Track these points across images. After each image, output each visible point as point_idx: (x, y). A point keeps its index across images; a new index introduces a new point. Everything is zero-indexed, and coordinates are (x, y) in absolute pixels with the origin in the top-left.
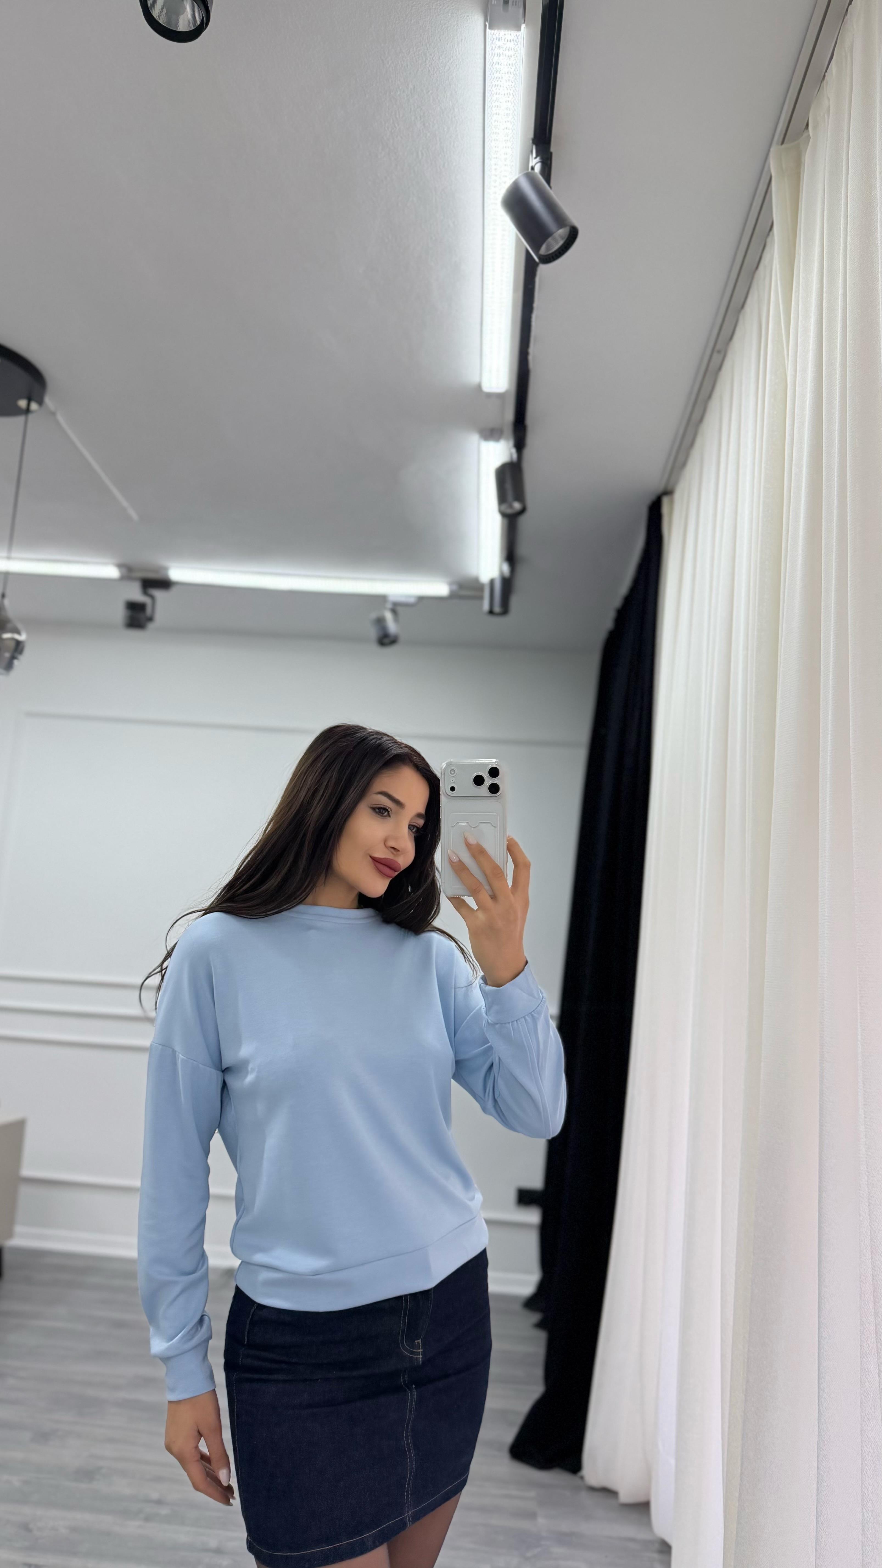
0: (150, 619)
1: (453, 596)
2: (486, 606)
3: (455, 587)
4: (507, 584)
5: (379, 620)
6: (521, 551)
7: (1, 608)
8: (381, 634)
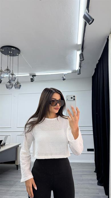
0: (34, 80)
2: (77, 73)
3: (72, 71)
5: (63, 77)
6: (81, 65)
7: (18, 81)
8: (63, 79)
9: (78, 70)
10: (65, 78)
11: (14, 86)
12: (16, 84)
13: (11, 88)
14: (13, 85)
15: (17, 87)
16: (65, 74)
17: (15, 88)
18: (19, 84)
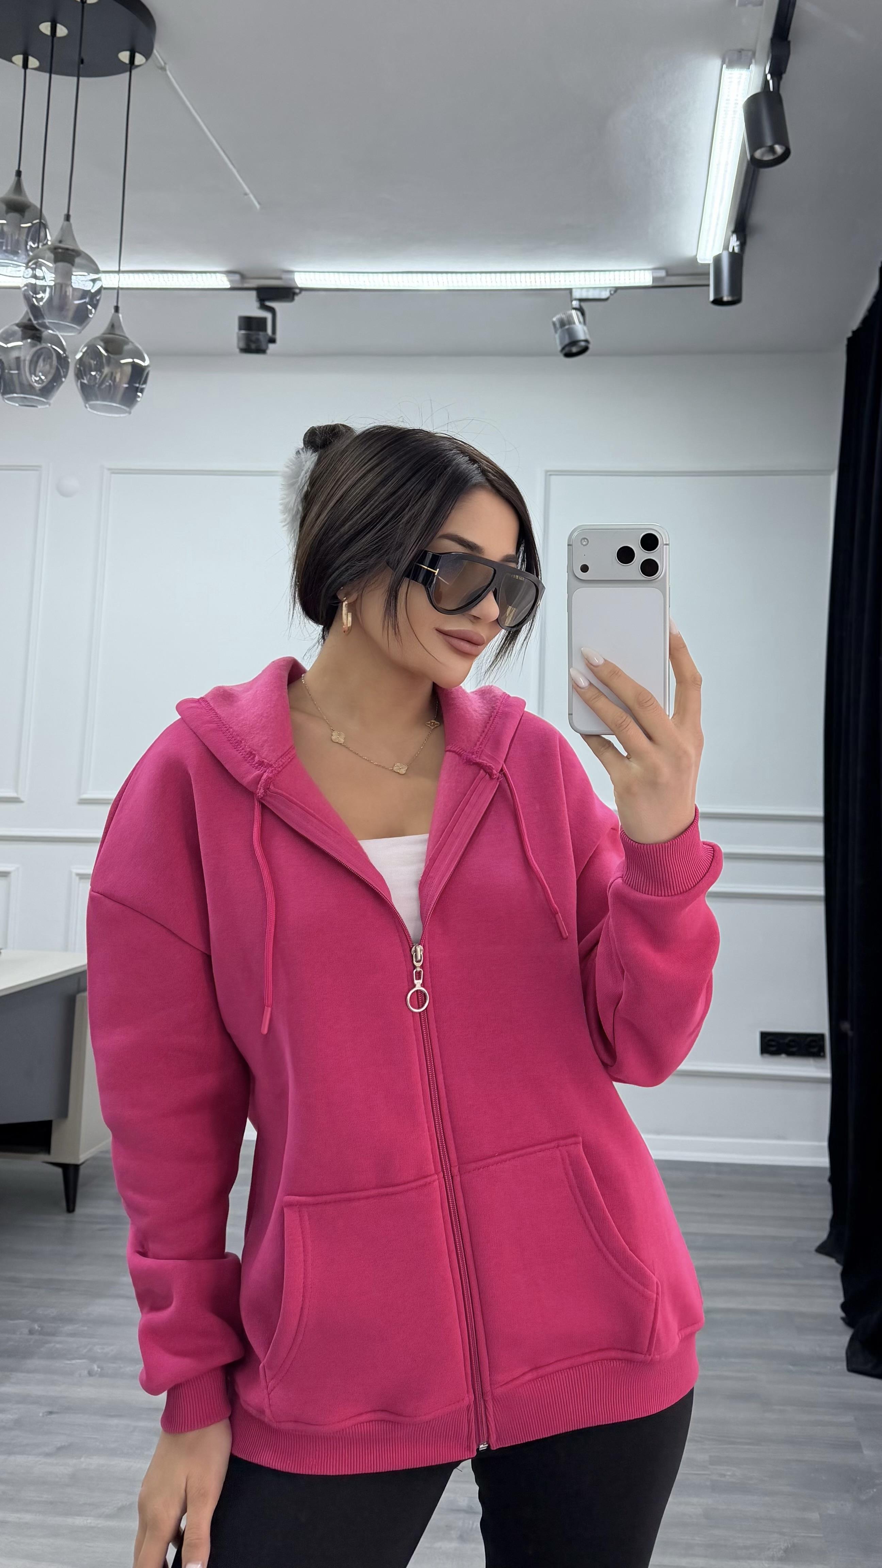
0: (272, 340)
1: (658, 284)
2: (712, 296)
3: (661, 274)
4: (738, 261)
5: (562, 323)
6: (757, 217)
7: (114, 326)
8: (567, 341)
9: (718, 260)
10: (581, 331)
11: (79, 375)
12: (92, 351)
13: (47, 391)
14: (63, 361)
15: (102, 383)
16: (584, 295)
17: (87, 392)
18: (123, 361)
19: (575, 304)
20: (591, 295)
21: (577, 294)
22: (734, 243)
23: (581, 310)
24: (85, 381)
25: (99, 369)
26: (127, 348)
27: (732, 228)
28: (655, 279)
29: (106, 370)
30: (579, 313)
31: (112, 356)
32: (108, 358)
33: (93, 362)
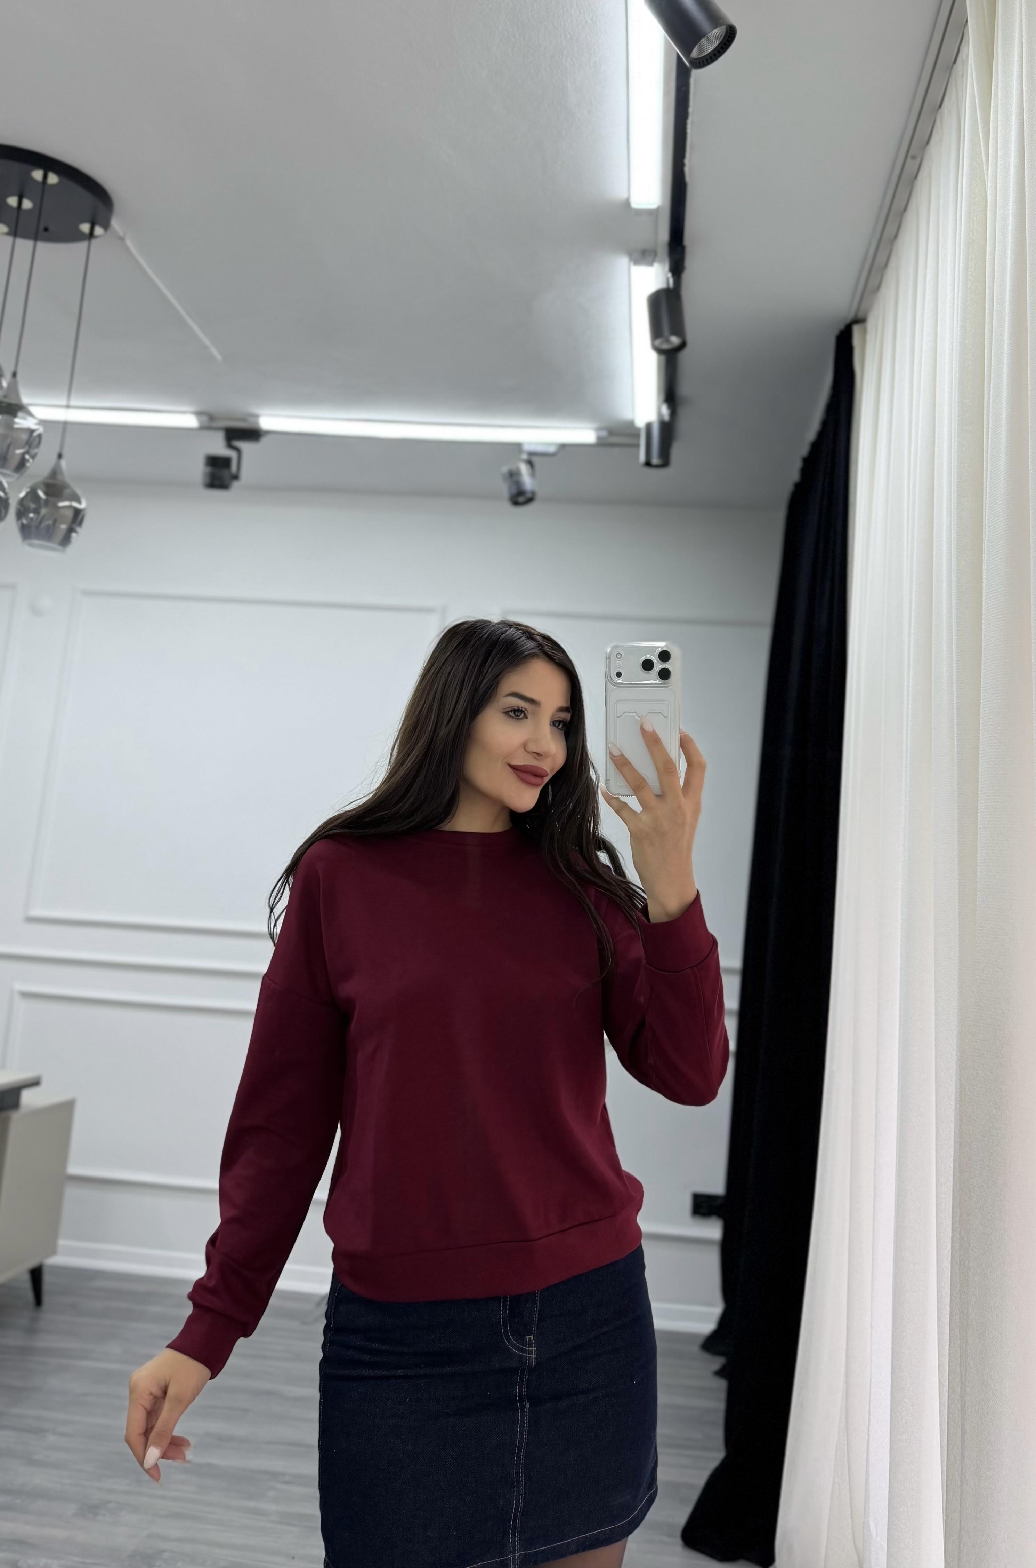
0: (236, 477)
1: (601, 443)
2: (642, 458)
3: (604, 434)
4: (668, 430)
5: (512, 474)
7: (55, 472)
8: (514, 491)
9: (649, 427)
10: (528, 482)
11: (20, 515)
12: (32, 494)
15: (40, 523)
16: (533, 448)
17: (26, 532)
18: (61, 504)
19: (524, 456)
20: (540, 449)
21: (526, 448)
22: (665, 411)
23: (530, 463)
24: (25, 521)
25: (37, 511)
26: (67, 492)
27: (662, 397)
28: (599, 438)
29: (44, 511)
30: (529, 466)
31: (51, 499)
32: (47, 502)
33: (33, 506)
